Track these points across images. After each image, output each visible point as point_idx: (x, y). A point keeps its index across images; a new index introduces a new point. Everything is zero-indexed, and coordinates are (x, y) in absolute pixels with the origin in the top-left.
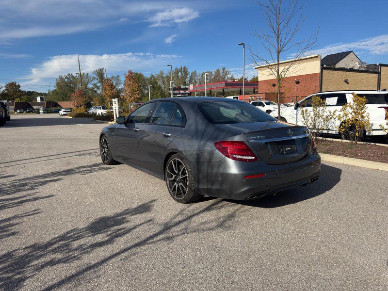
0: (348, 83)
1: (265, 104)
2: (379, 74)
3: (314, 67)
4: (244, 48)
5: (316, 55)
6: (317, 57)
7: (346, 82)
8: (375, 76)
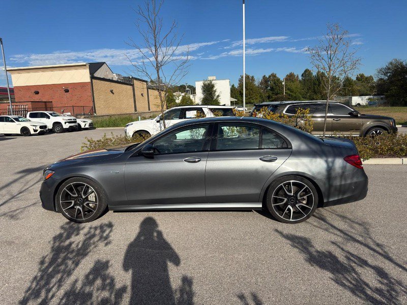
0: (113, 93)
1: (50, 115)
2: (133, 85)
3: (83, 76)
4: (2, 44)
5: (85, 64)
6: (85, 65)
7: (112, 92)
8: (130, 87)
